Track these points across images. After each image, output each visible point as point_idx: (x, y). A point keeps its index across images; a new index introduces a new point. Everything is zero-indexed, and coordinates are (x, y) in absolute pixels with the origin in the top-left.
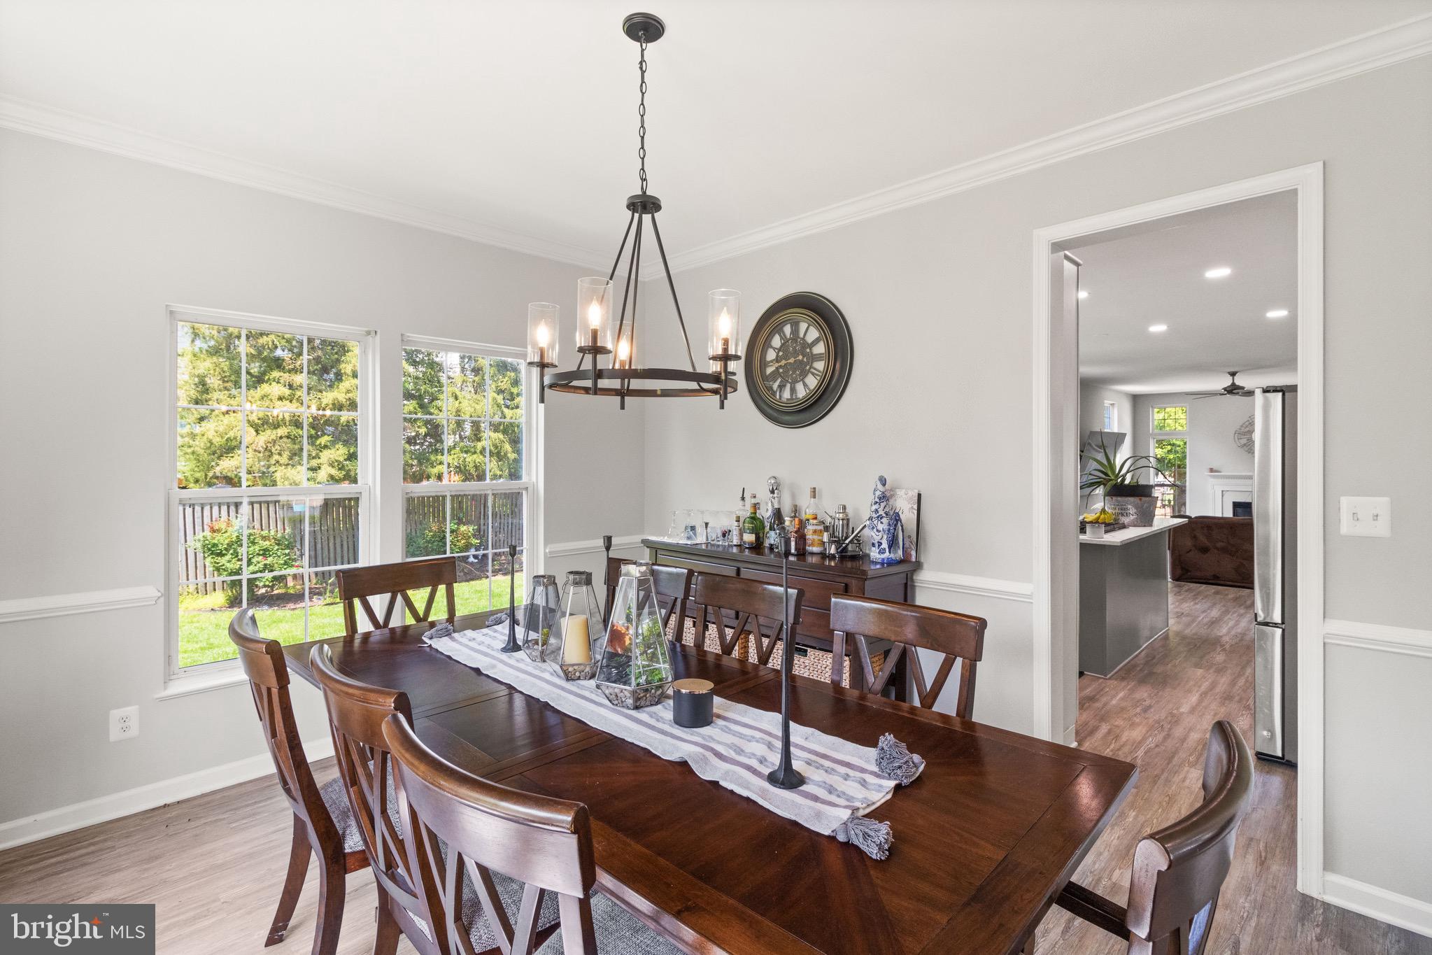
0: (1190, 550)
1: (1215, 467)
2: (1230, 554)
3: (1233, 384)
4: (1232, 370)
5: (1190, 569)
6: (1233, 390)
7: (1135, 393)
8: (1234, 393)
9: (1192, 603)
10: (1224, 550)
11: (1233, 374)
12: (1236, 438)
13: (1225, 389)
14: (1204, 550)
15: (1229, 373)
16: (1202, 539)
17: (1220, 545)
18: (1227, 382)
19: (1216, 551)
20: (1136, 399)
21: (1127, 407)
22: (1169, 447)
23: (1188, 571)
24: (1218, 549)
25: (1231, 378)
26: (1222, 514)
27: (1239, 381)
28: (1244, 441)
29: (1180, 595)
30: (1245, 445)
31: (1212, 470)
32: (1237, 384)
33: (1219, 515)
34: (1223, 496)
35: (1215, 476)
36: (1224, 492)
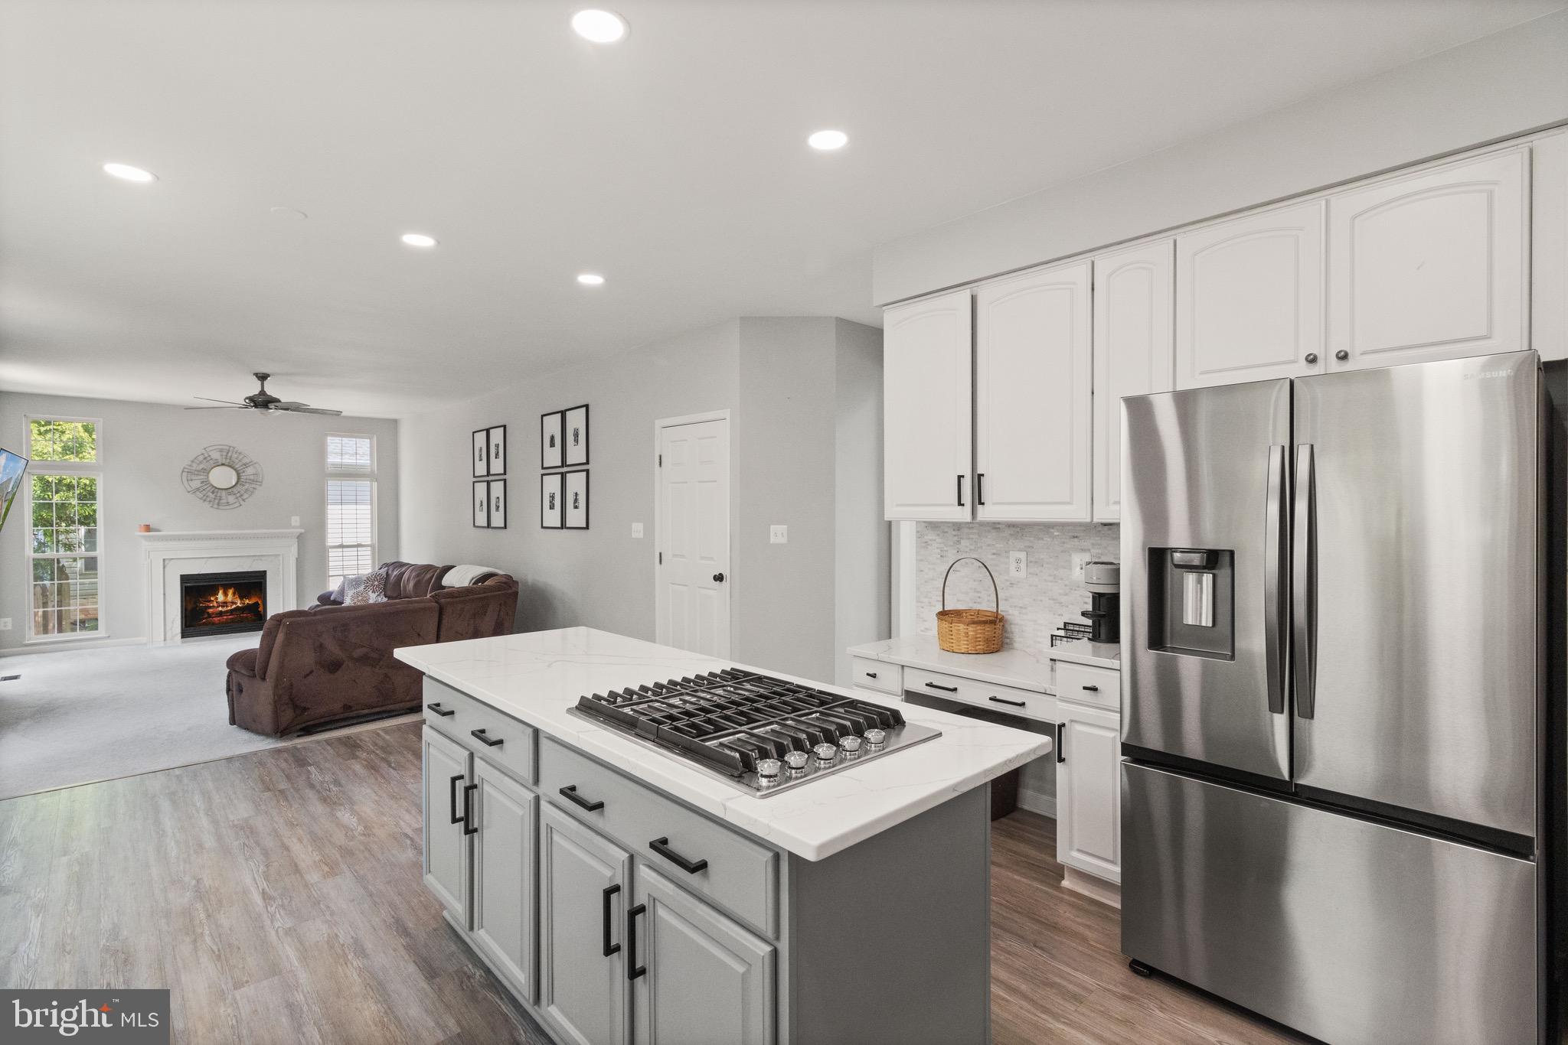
0: (311, 672)
1: (151, 521)
3: (262, 392)
4: (261, 369)
6: (262, 402)
8: (264, 407)
10: (362, 660)
11: (263, 377)
12: (184, 480)
13: (250, 399)
14: (334, 666)
15: (256, 375)
16: (333, 648)
17: (357, 653)
18: (254, 388)
19: (351, 666)
24: (353, 659)
25: (260, 382)
27: (272, 390)
28: (196, 484)
30: (198, 489)
31: (148, 528)
32: (268, 394)
34: (164, 568)
35: (153, 536)
36: (166, 562)
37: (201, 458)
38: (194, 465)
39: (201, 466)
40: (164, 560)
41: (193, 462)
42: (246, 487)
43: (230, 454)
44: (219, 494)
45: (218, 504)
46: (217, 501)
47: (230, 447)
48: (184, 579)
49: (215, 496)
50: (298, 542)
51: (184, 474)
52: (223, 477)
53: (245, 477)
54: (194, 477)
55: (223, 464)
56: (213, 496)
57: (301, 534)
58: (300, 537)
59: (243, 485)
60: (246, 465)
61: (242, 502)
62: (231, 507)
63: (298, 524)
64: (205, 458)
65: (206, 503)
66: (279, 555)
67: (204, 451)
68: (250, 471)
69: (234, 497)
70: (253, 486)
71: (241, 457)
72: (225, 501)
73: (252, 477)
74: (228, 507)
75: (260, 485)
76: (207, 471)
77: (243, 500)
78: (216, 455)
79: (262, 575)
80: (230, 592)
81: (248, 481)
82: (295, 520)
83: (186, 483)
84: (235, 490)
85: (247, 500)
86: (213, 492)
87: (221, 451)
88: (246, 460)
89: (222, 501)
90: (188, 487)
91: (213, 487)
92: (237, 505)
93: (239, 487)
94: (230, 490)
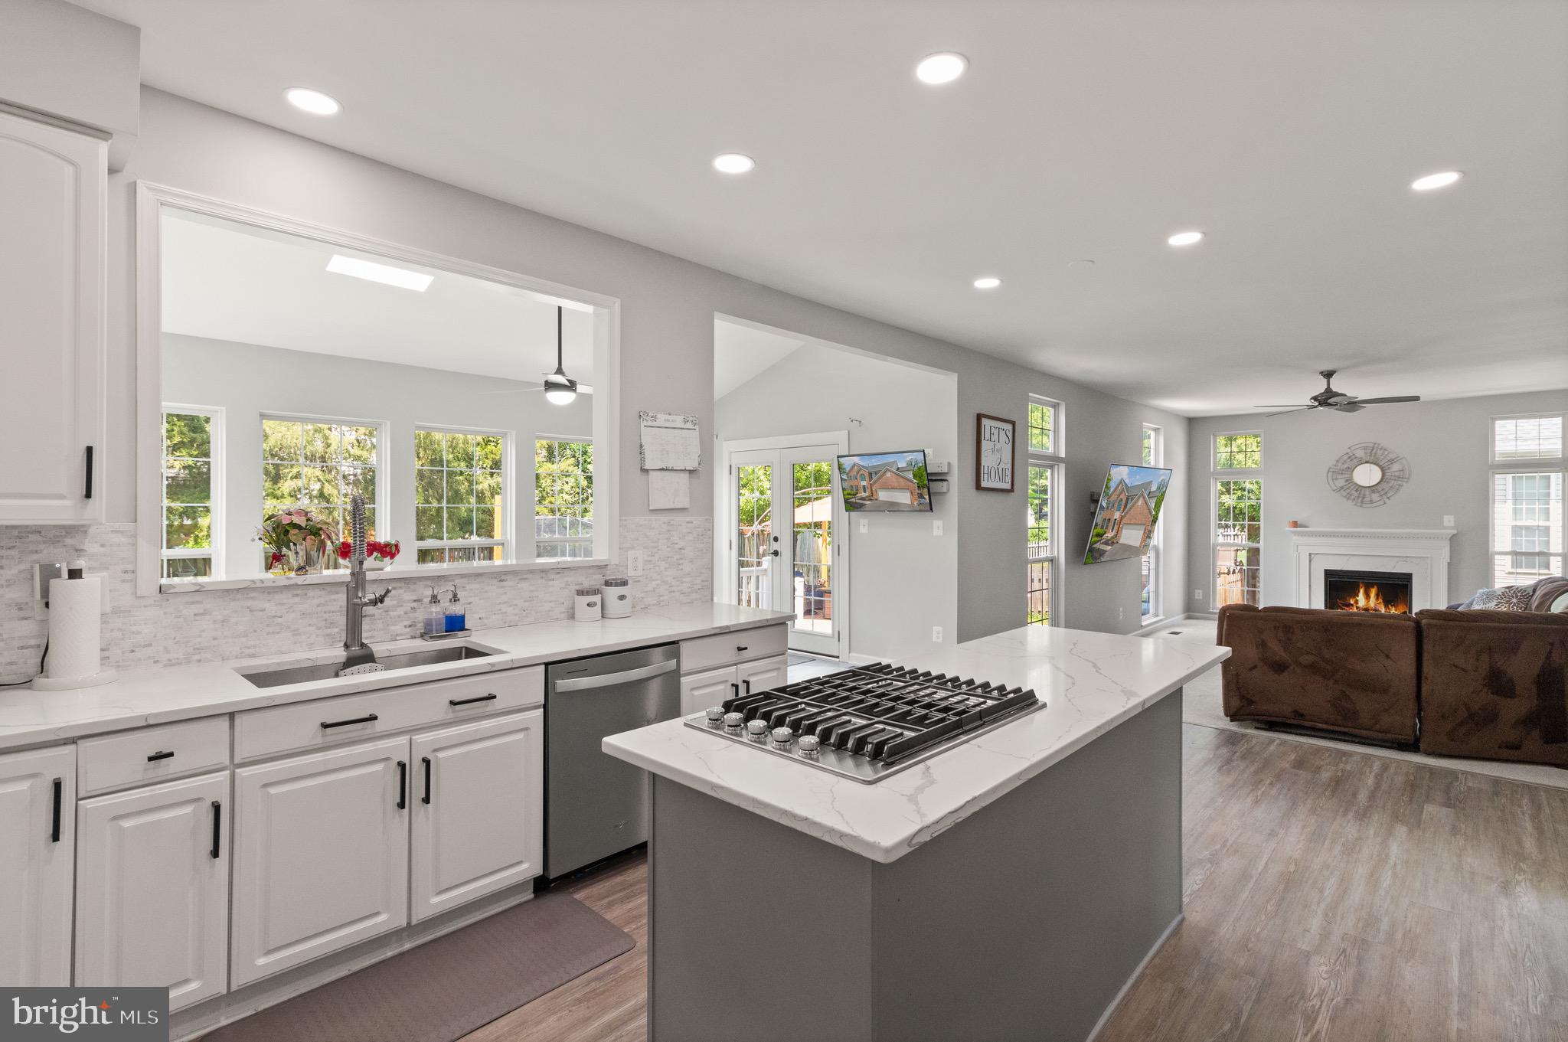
0: (1256, 667)
1: (1300, 520)
2: (1324, 677)
3: (1328, 390)
4: (1327, 367)
5: (1254, 699)
6: (1325, 399)
7: (1192, 415)
8: (1330, 405)
9: (1250, 799)
10: (1312, 668)
11: (1328, 375)
12: (1330, 479)
13: (1315, 398)
14: (1279, 667)
15: (1321, 373)
16: (1276, 649)
17: (1306, 659)
18: (1319, 386)
19: (1298, 670)
20: (1193, 423)
21: (1179, 434)
22: (1239, 493)
23: (1251, 702)
24: (1300, 664)
25: (1325, 381)
26: (1310, 604)
27: (1336, 385)
28: (1341, 483)
29: (1229, 772)
30: (1342, 488)
31: (1295, 524)
32: (1334, 390)
33: (1305, 606)
34: (1310, 561)
35: (1300, 532)
36: (1313, 556)
37: (1346, 457)
38: (1340, 465)
39: (1346, 466)
40: (1310, 554)
41: (1337, 461)
42: (1390, 485)
43: (1374, 451)
44: (1362, 492)
45: (1362, 502)
46: (1360, 499)
47: (1375, 444)
48: (1328, 574)
49: (1359, 494)
50: (1451, 543)
51: (1330, 474)
52: (1367, 475)
53: (1390, 474)
54: (1339, 476)
55: (1367, 462)
56: (1356, 494)
57: (1454, 535)
58: (1453, 538)
59: (1388, 482)
60: (1392, 461)
61: (1387, 500)
62: (1374, 505)
63: (1452, 524)
64: (1349, 457)
65: (1350, 502)
66: (1427, 558)
67: (1349, 451)
68: (1396, 467)
69: (1378, 495)
70: (1399, 482)
71: (1386, 453)
72: (1368, 499)
73: (1397, 474)
74: (1371, 505)
75: (1407, 482)
76: (1351, 470)
77: (1388, 498)
78: (1360, 453)
79: (1407, 578)
80: (1373, 592)
81: (1392, 478)
82: (1449, 520)
83: (1331, 482)
84: (1379, 488)
85: (1392, 498)
86: (1357, 491)
87: (1365, 448)
88: (1391, 456)
89: (1365, 500)
90: (1332, 485)
91: (1358, 485)
92: (1382, 502)
93: (1384, 485)
94: (1374, 488)
